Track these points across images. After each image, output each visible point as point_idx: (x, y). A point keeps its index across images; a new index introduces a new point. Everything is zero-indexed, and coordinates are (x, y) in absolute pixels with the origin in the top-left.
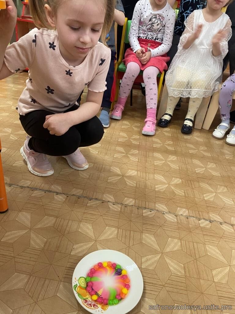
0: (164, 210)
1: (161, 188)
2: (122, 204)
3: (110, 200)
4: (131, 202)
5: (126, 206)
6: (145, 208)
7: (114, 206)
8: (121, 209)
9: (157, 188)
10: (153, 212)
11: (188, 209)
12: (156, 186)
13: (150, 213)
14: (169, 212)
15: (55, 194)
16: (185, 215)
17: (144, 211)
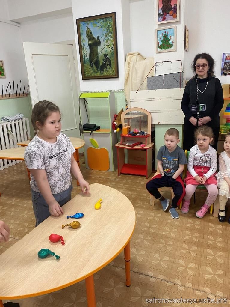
0: (208, 292)
1: (208, 277)
2: (185, 286)
3: (178, 283)
4: (190, 285)
5: (187, 288)
6: (198, 290)
7: (181, 287)
8: (184, 289)
9: (207, 277)
10: (202, 293)
11: (223, 292)
12: (206, 276)
13: (200, 293)
14: (212, 293)
15: (150, 277)
16: (220, 296)
17: (197, 292)
